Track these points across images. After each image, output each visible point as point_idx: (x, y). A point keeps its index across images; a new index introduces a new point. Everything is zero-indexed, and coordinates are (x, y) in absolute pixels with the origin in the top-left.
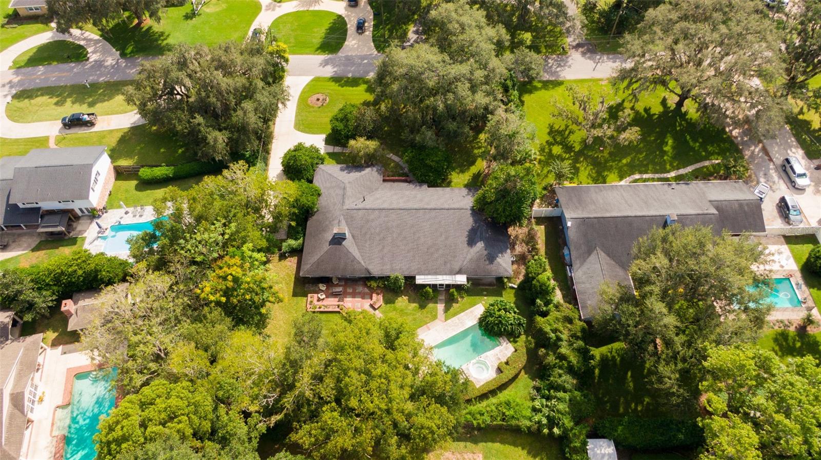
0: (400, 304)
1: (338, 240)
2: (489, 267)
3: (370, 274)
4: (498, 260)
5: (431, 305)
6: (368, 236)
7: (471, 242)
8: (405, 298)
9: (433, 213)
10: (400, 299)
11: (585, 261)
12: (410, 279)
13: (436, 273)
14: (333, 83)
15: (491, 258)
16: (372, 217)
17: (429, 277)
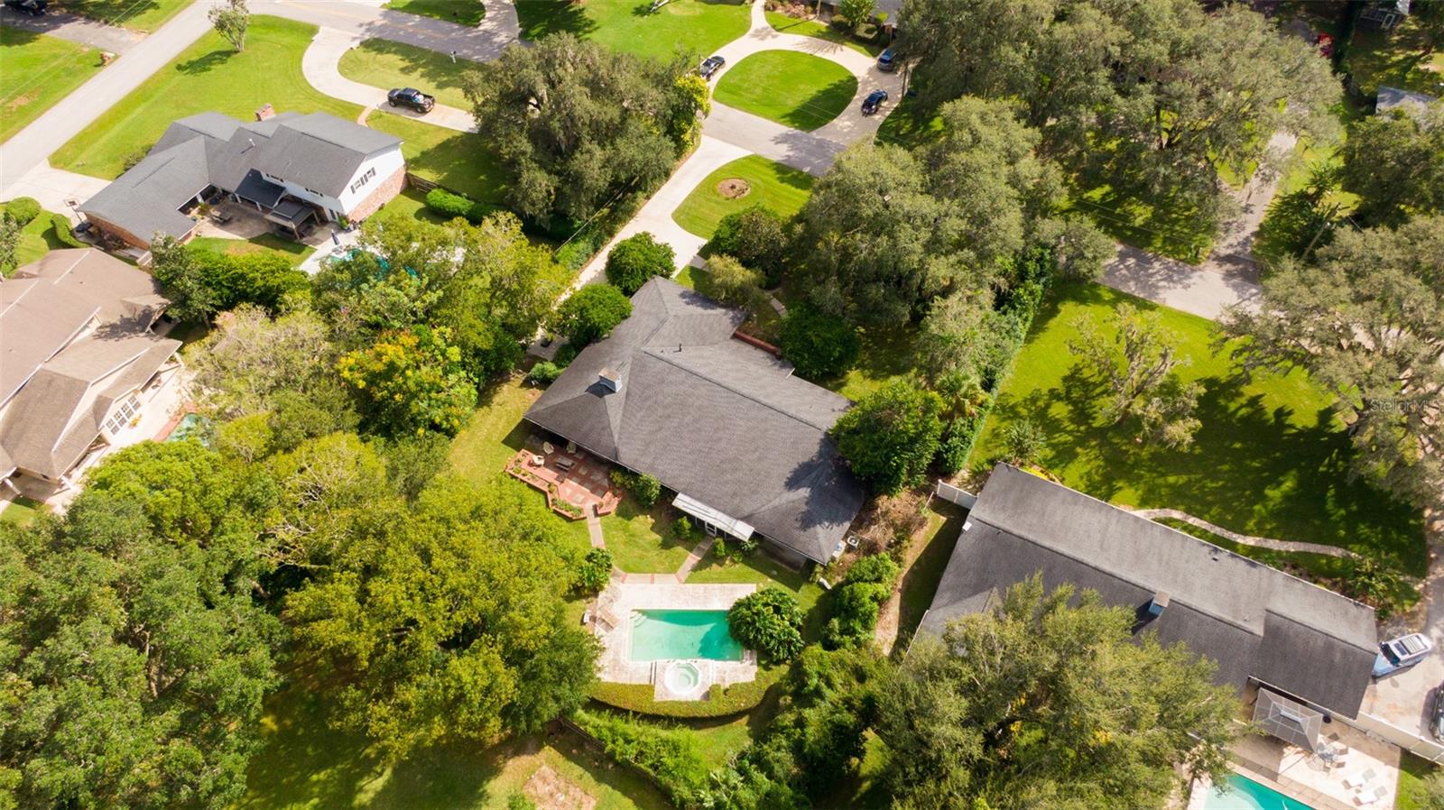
0: (637, 525)
1: (604, 388)
2: (796, 533)
3: (617, 458)
4: (819, 528)
5: (680, 549)
6: (649, 403)
7: (792, 483)
8: (650, 520)
9: (766, 412)
10: (641, 518)
11: (960, 599)
12: (668, 494)
13: (711, 504)
14: (772, 173)
15: (808, 521)
16: (672, 378)
17: (698, 504)
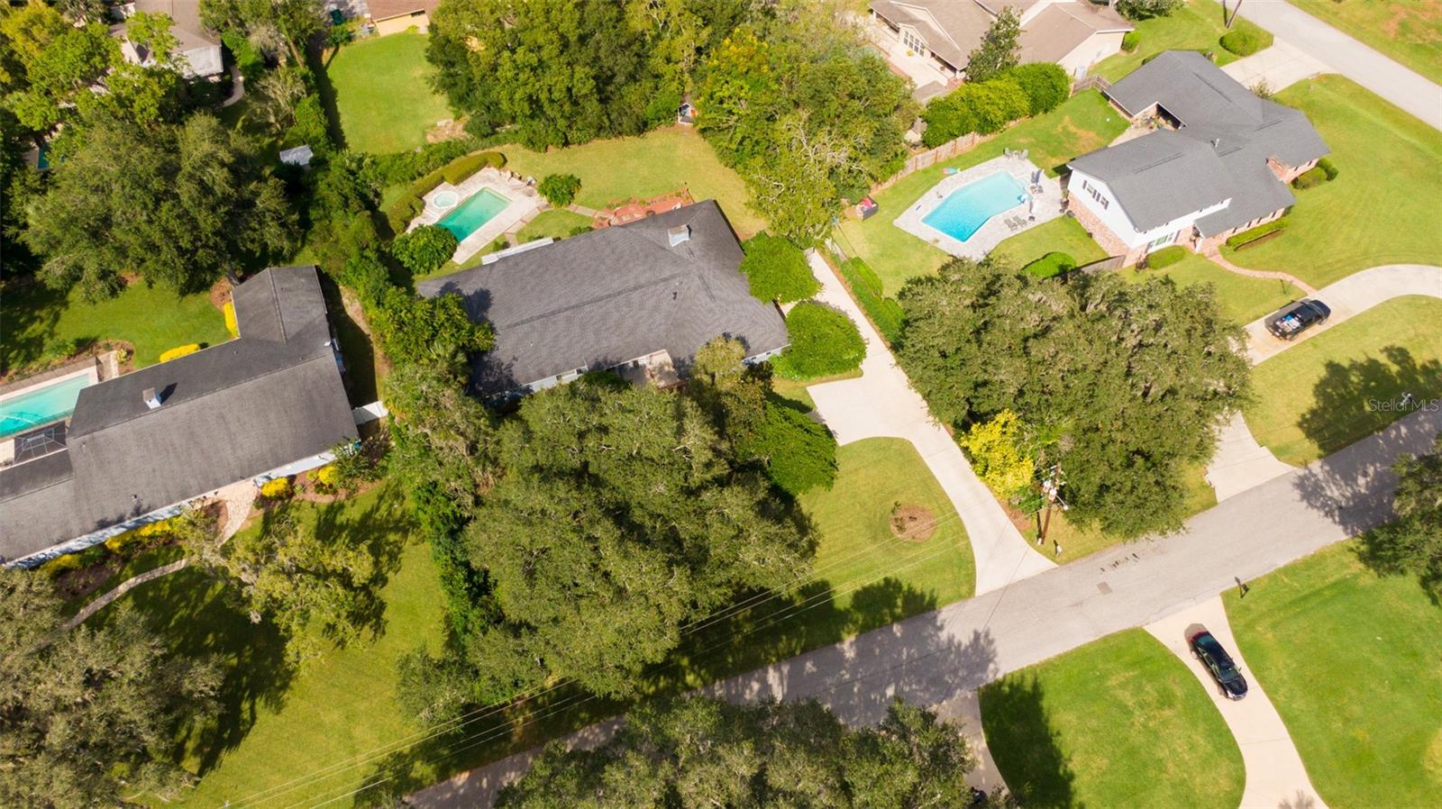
11: (306, 327)
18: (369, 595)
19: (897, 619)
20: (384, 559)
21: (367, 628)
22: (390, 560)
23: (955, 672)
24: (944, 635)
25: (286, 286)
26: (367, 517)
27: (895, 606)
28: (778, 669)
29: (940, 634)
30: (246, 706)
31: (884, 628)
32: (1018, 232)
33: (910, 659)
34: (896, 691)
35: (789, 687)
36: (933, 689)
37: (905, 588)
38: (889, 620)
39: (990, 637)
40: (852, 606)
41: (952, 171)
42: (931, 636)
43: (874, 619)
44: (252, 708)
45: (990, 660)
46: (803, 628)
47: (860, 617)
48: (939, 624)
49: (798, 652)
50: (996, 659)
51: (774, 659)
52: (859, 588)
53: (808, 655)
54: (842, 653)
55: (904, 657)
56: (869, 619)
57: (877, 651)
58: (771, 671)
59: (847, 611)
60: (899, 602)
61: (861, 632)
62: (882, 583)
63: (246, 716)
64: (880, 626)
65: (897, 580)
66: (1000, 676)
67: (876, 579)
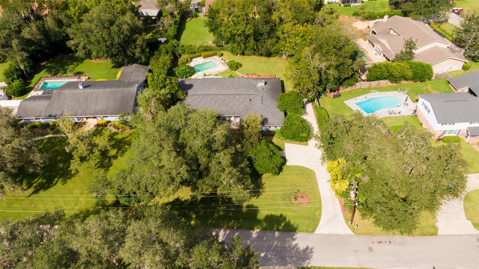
18: (110, 161)
19: (278, 230)
20: (120, 152)
21: (103, 169)
22: (122, 153)
23: (291, 257)
24: (294, 243)
25: (138, 70)
26: (123, 138)
27: (280, 225)
28: (225, 231)
29: (293, 242)
30: (56, 179)
31: (272, 232)
32: (391, 116)
33: (276, 246)
34: (265, 255)
35: (225, 239)
36: (280, 260)
37: (287, 220)
38: (275, 229)
39: (313, 250)
40: (264, 220)
41: (374, 91)
42: (289, 241)
43: (269, 227)
44: (57, 181)
45: (308, 259)
46: (241, 220)
47: (265, 224)
48: (294, 237)
49: (235, 228)
50: (311, 259)
51: (225, 227)
52: (269, 214)
53: (239, 230)
54: (252, 234)
55: (274, 245)
56: (268, 226)
57: (265, 239)
58: (222, 231)
59: (261, 221)
60: (283, 225)
61: (262, 230)
62: (279, 215)
63: (54, 182)
64: (271, 230)
65: (285, 216)
66: (309, 266)
67: (277, 213)
